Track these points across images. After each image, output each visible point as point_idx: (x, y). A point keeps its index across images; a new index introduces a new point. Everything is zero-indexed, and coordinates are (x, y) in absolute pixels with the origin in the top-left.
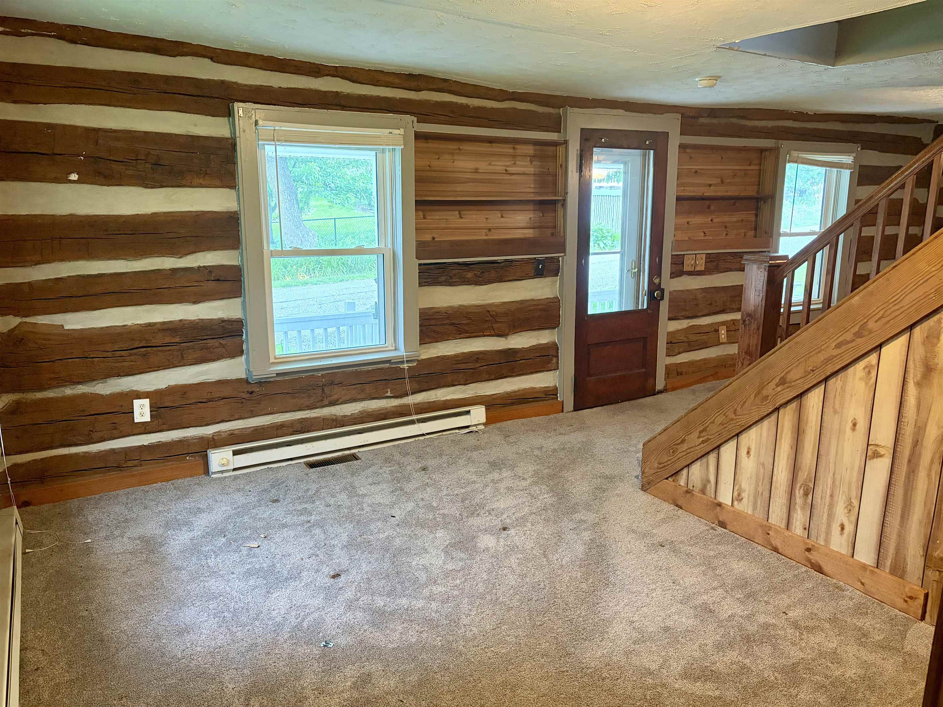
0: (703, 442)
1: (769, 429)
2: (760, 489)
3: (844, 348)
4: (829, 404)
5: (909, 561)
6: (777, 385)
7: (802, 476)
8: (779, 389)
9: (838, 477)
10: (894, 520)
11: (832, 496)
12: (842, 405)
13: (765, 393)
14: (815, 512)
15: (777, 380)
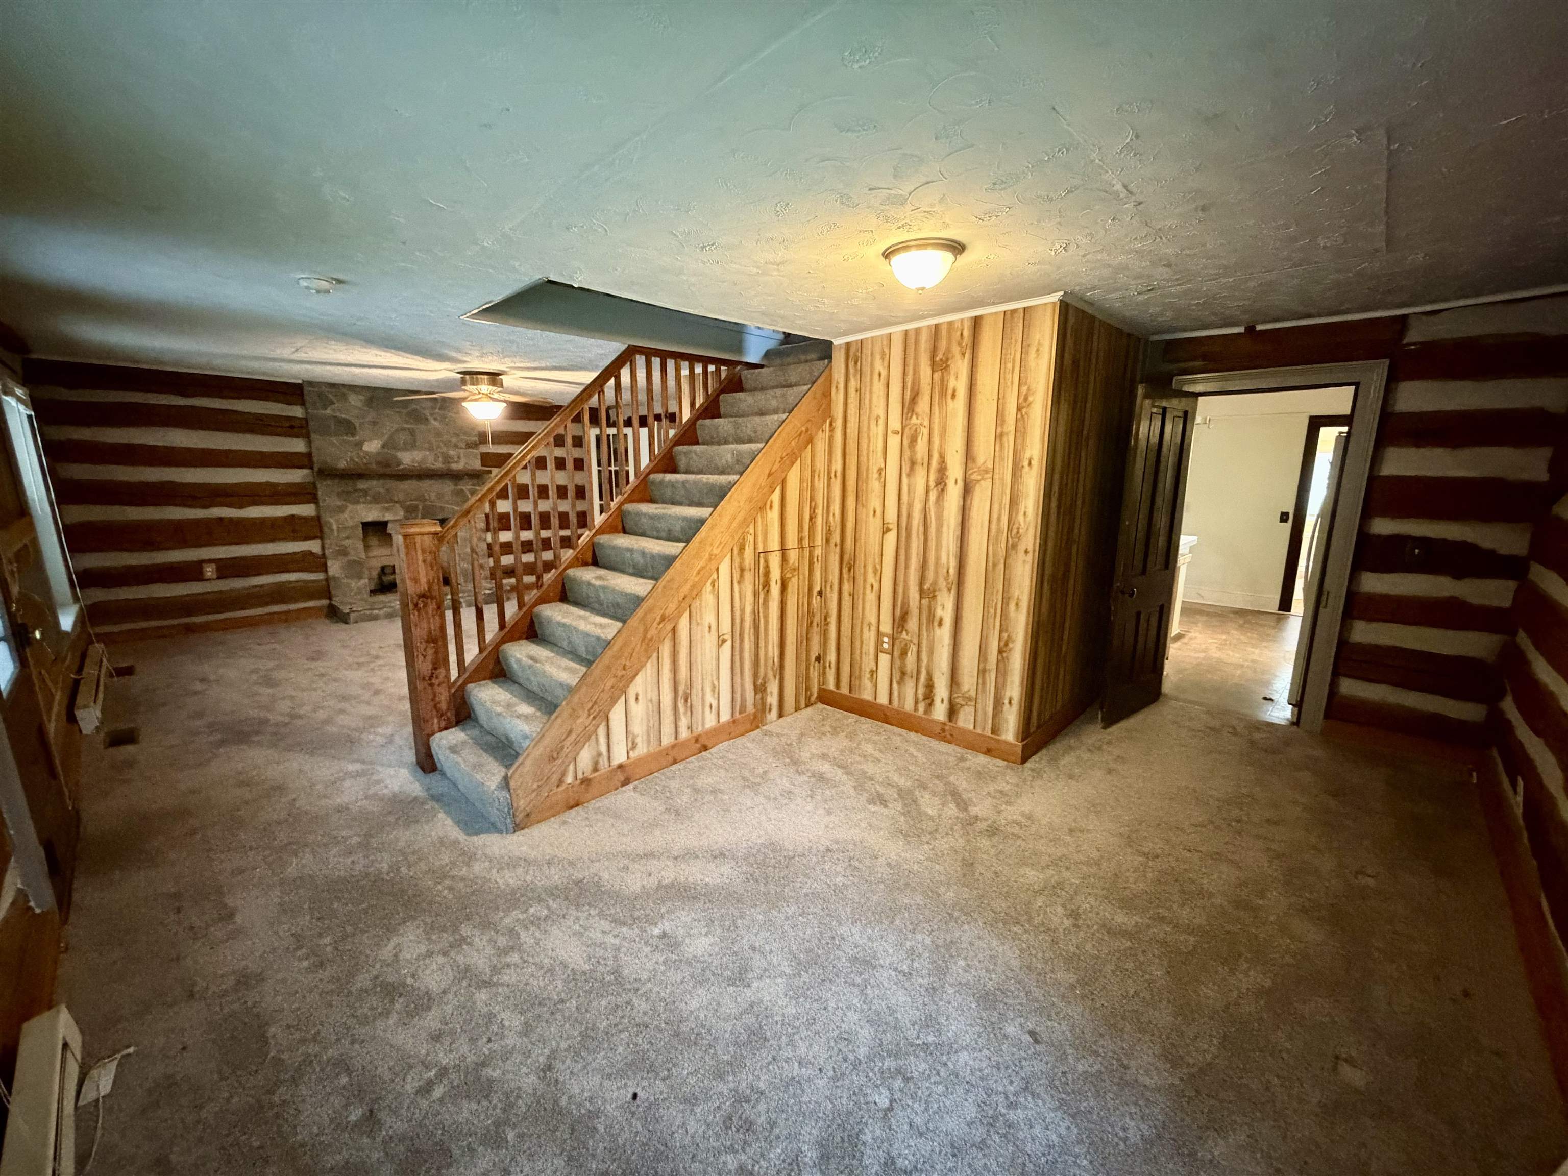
0: (594, 718)
1: (652, 666)
2: (651, 724)
3: (702, 573)
4: (694, 622)
5: (748, 699)
6: (659, 624)
7: (681, 689)
8: (661, 626)
9: (704, 672)
10: (737, 679)
11: (702, 689)
12: (701, 619)
13: (649, 636)
14: (693, 709)
15: (658, 619)
